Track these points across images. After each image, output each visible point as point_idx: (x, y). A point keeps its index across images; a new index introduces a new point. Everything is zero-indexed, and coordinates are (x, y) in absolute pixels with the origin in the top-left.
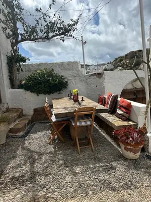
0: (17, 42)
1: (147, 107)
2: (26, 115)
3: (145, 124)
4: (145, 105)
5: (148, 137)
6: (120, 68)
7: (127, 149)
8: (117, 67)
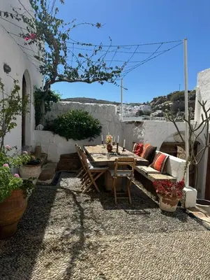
0: (53, 81)
1: (187, 163)
2: (50, 162)
3: (183, 179)
4: (185, 161)
5: (185, 192)
6: (160, 111)
7: (164, 201)
8: (155, 111)
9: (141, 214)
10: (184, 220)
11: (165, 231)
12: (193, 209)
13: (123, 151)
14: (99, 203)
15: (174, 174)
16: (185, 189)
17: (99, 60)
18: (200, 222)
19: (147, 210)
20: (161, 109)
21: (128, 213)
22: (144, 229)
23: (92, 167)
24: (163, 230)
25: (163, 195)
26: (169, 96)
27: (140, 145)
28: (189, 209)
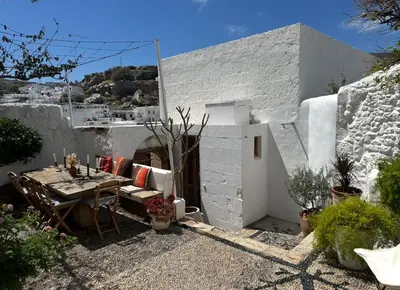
5: (175, 204)
6: (98, 96)
7: (157, 220)
8: (90, 94)
9: (136, 241)
10: (180, 233)
11: (168, 250)
12: (184, 219)
13: (97, 172)
14: (81, 246)
15: (160, 188)
16: (175, 201)
17: (39, 49)
18: (194, 230)
19: (141, 235)
20: (98, 92)
21: (121, 245)
22: (146, 255)
23: (57, 203)
24: (165, 250)
25: (156, 213)
26: (108, 73)
27: (109, 158)
28: (181, 220)
